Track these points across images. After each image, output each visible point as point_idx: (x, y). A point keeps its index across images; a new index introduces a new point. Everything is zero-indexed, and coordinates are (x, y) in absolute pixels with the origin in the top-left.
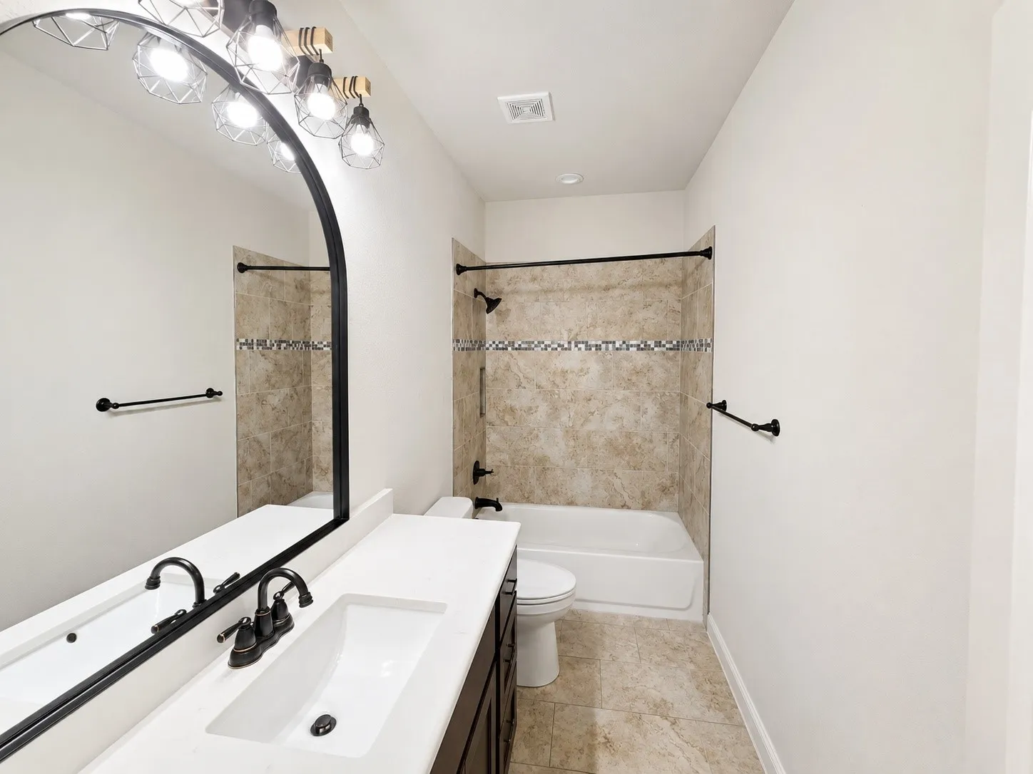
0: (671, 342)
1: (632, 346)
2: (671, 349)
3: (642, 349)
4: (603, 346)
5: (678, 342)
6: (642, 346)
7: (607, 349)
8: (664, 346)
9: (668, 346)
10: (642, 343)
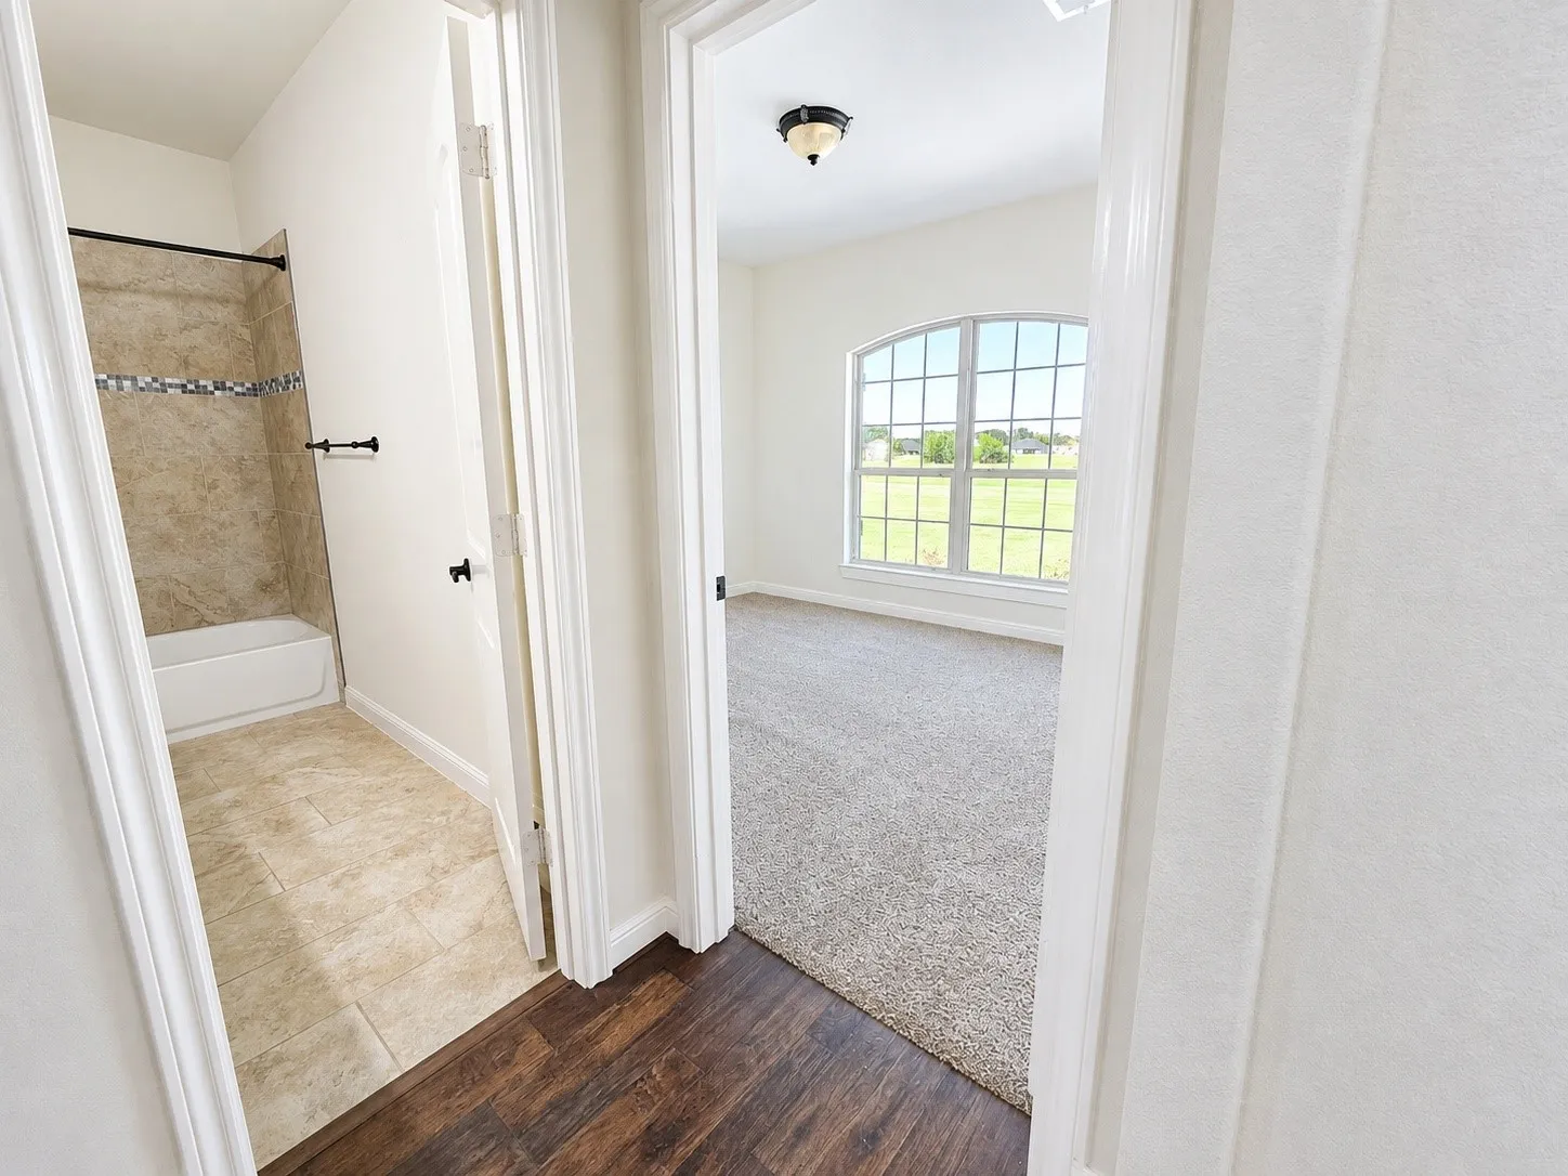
0: (242, 385)
1: (171, 386)
2: (244, 394)
3: (191, 392)
4: (112, 383)
5: (254, 385)
6: (191, 387)
7: (120, 388)
8: (231, 389)
9: (238, 389)
10: (189, 382)
